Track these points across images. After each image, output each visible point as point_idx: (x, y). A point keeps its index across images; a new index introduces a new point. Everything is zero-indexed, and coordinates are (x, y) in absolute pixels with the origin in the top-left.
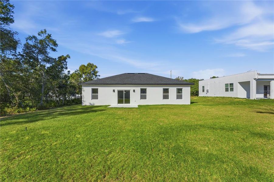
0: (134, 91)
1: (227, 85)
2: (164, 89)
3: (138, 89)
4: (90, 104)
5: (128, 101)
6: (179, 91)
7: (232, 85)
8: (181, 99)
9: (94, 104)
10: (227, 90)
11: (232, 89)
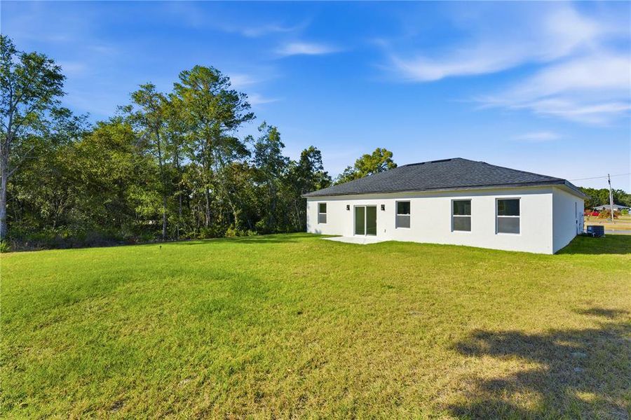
0: (383, 208)
4: (317, 231)
5: (372, 230)
6: (509, 209)
8: (517, 235)
9: (320, 232)
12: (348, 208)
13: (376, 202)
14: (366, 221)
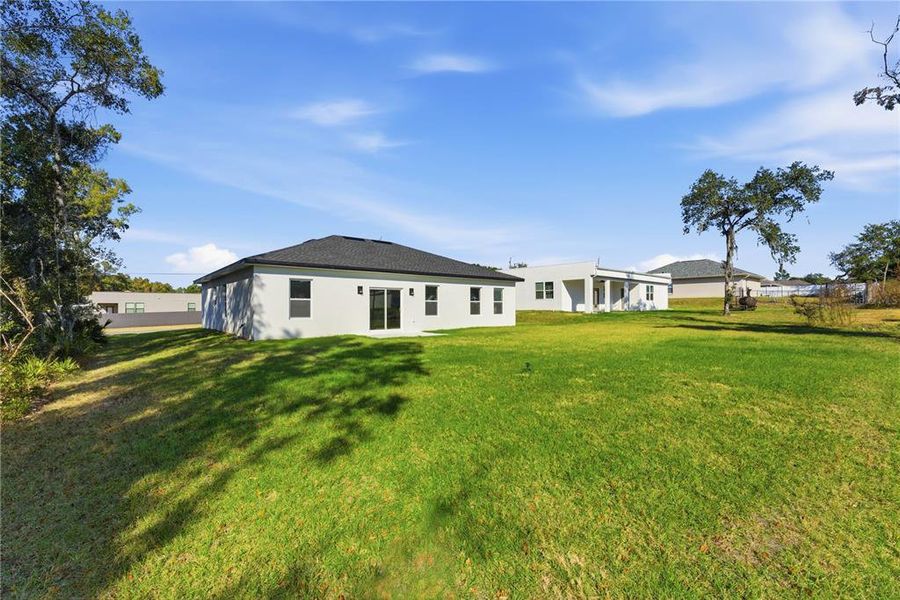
0: (411, 290)
1: (539, 285)
2: (472, 289)
3: (420, 287)
5: (395, 322)
7: (550, 285)
9: (298, 333)
10: (539, 295)
11: (550, 295)
12: (360, 289)
13: (403, 285)
14: (386, 311)
